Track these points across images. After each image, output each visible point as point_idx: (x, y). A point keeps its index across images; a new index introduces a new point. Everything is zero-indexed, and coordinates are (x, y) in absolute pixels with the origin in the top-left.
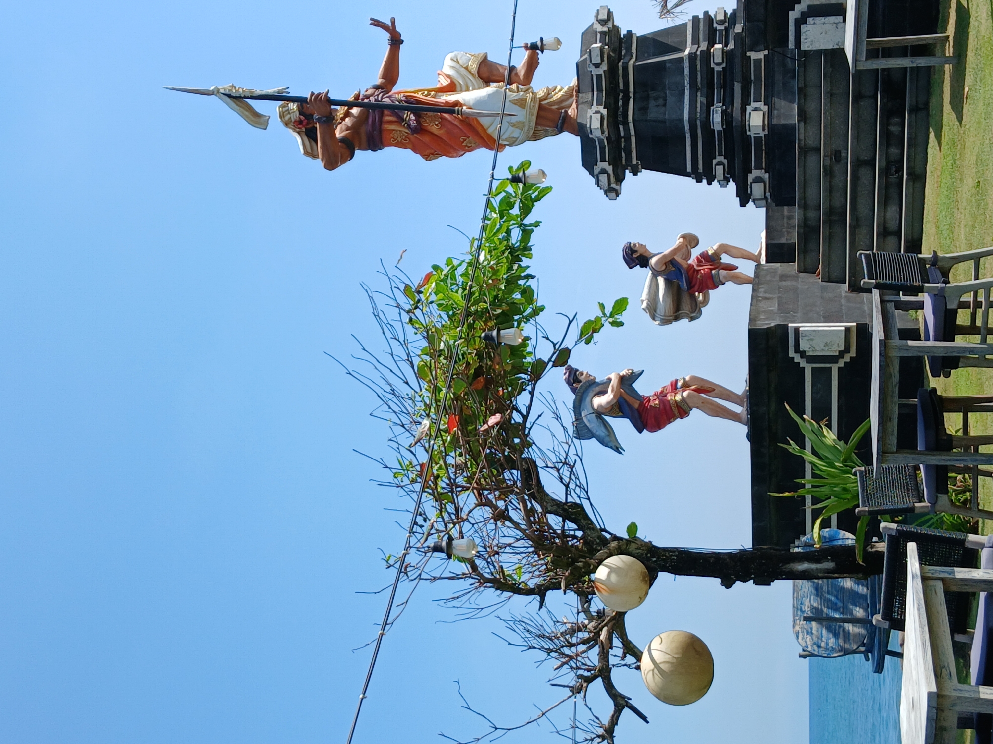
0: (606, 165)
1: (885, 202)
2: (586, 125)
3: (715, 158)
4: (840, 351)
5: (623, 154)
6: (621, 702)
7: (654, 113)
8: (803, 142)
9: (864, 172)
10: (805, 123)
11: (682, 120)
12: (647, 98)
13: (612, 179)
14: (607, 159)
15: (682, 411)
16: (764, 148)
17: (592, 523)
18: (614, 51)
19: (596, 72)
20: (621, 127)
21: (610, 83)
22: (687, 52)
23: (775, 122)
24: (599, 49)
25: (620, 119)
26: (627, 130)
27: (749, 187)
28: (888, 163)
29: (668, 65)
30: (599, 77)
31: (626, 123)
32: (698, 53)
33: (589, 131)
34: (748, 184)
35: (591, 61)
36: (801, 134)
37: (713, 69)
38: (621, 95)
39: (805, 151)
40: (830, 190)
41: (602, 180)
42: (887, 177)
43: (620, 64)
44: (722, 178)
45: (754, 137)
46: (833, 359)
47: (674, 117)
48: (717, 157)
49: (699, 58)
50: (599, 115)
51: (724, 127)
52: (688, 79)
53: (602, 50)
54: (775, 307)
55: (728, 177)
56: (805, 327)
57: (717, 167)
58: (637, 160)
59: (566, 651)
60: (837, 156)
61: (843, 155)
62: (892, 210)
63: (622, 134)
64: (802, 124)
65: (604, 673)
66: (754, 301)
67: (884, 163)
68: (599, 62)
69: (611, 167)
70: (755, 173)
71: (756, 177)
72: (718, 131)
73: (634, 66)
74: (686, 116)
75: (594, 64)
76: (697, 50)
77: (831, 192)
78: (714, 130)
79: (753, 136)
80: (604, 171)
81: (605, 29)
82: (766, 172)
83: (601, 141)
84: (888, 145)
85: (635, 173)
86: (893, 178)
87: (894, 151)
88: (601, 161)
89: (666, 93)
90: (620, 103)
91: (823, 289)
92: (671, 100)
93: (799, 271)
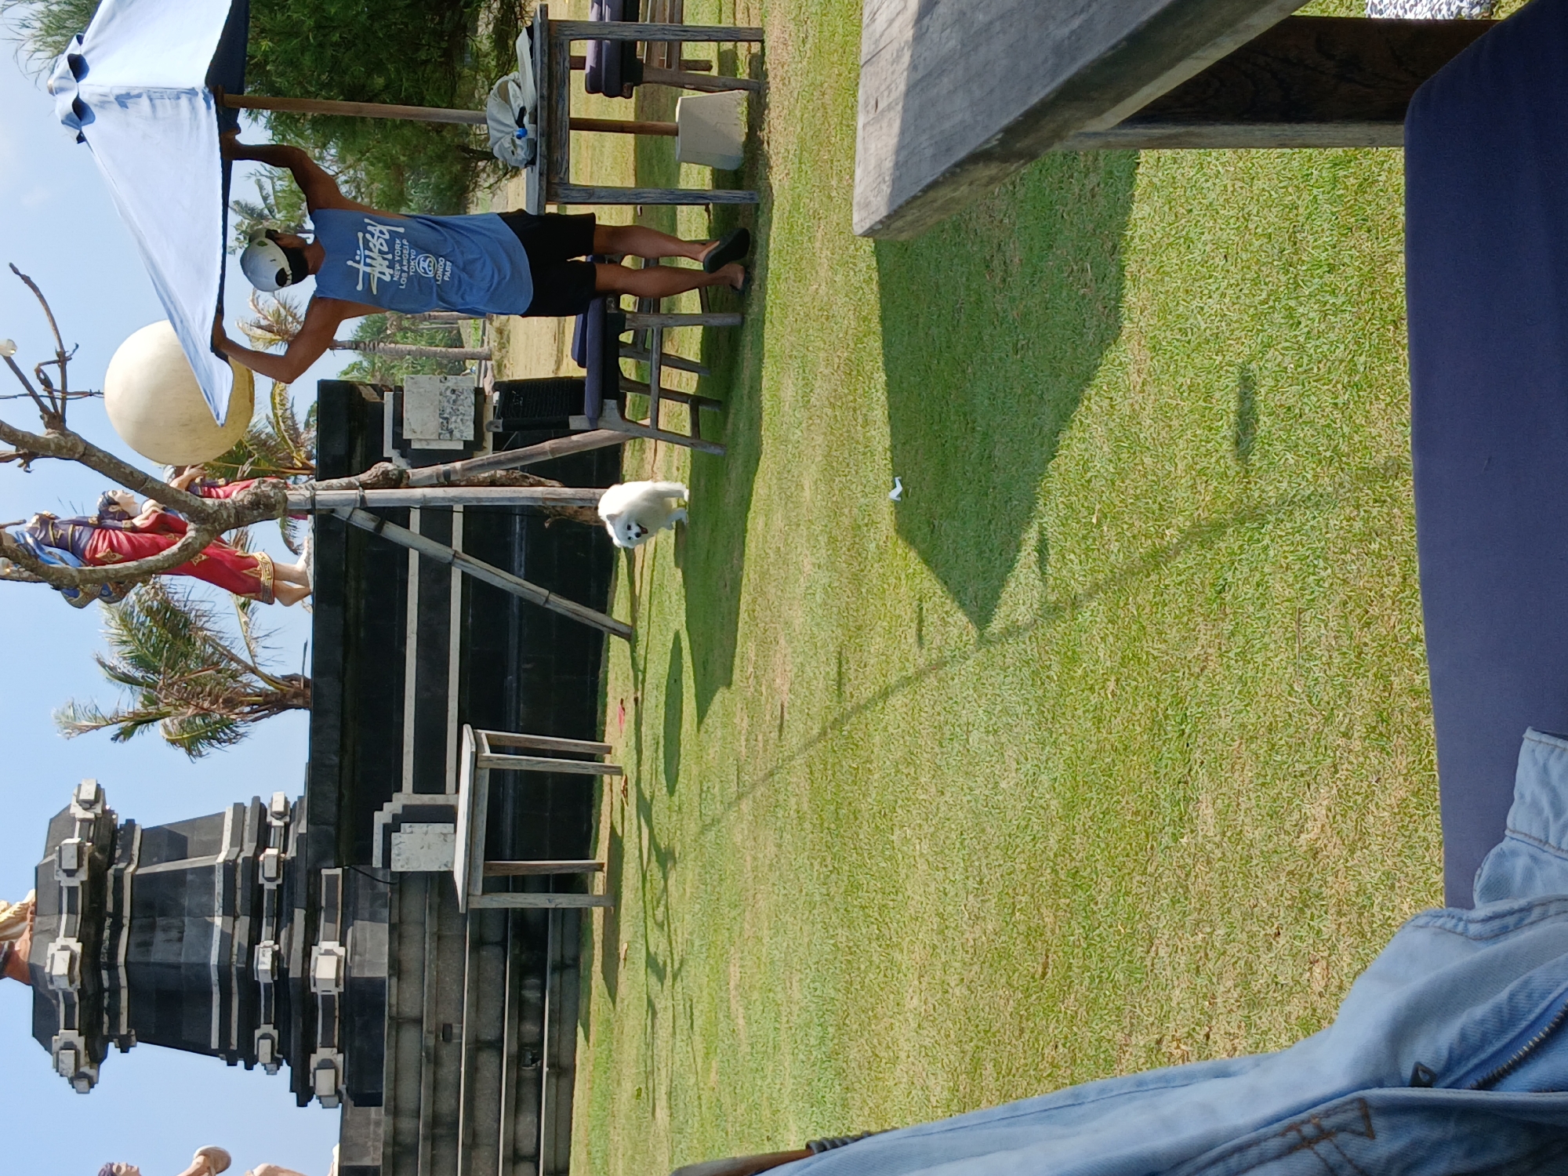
0: (73, 1036)
1: (516, 1108)
2: (44, 968)
3: (258, 1027)
5: (106, 1018)
7: (162, 951)
8: (394, 1009)
9: (486, 1058)
10: (399, 979)
11: (206, 966)
12: (152, 927)
13: (83, 1059)
14: (77, 1026)
16: (337, 1013)
18: (101, 850)
19: (66, 882)
20: (105, 974)
21: (92, 902)
22: (221, 858)
23: (355, 973)
24: (75, 847)
25: (104, 959)
26: (113, 978)
27: (311, 1076)
28: (522, 1046)
29: (189, 877)
30: (72, 891)
31: (112, 967)
32: (240, 861)
33: (48, 978)
34: (309, 1072)
35: (60, 866)
36: (391, 997)
37: (262, 885)
38: (108, 921)
39: (398, 1022)
40: (435, 1087)
41: (66, 1061)
42: (519, 1070)
43: (111, 872)
44: (268, 1059)
45: (323, 996)
47: (194, 959)
48: (263, 1026)
49: (239, 869)
50: (67, 954)
51: (276, 978)
52: (221, 901)
53: (80, 848)
55: (279, 1059)
57: (261, 1041)
58: (128, 1026)
60: (446, 1033)
61: (455, 1031)
62: (527, 1120)
63: (106, 984)
64: (394, 980)
67: (515, 1048)
68: (75, 867)
69: (83, 1039)
70: (322, 1053)
71: (323, 1060)
72: (265, 985)
73: (133, 876)
74: (214, 960)
75: (65, 871)
76: (238, 856)
77: (435, 1089)
78: (258, 983)
79: (320, 994)
80: (68, 1046)
81: (90, 815)
82: (339, 1052)
83: (67, 996)
84: (521, 1019)
85: (124, 1048)
86: (528, 1071)
87: (529, 1028)
88: (66, 1028)
89: (183, 922)
90: (106, 933)
92: (190, 932)
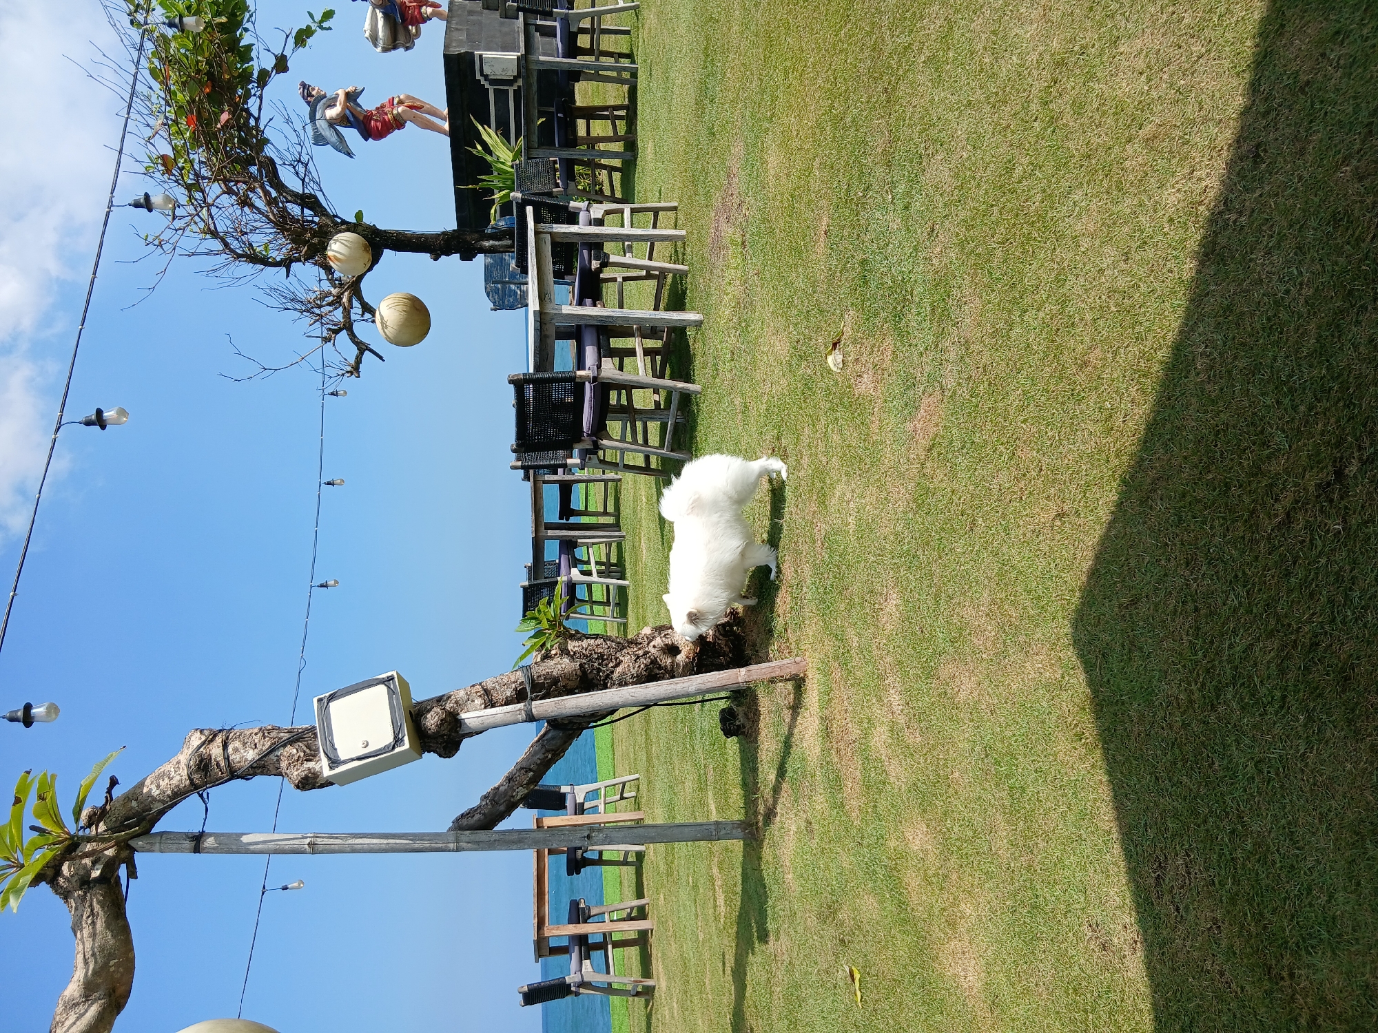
4: (514, 76)
6: (362, 348)
15: (399, 123)
17: (326, 210)
46: (509, 83)
54: (463, 37)
56: (487, 54)
59: (317, 311)
65: (348, 326)
66: (448, 31)
91: (502, 24)
93: (484, 9)
